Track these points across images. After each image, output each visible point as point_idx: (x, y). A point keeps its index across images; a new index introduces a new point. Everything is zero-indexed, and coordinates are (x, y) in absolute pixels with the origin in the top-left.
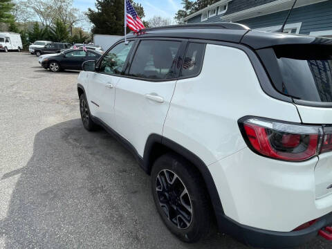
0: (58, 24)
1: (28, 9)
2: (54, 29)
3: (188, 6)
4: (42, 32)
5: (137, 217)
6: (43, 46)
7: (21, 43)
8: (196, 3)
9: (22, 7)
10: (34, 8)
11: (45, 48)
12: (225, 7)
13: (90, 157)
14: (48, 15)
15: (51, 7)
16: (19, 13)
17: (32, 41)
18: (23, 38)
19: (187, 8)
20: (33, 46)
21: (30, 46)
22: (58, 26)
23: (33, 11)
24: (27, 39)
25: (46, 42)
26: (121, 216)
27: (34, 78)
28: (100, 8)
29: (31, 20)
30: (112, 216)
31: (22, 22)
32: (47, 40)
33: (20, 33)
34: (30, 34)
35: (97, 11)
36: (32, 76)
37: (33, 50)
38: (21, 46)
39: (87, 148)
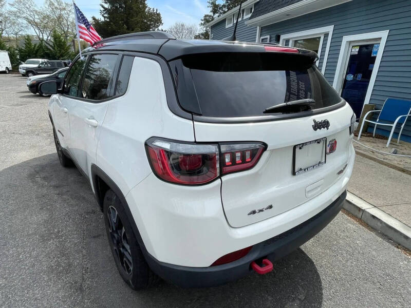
0: (56, 37)
1: (20, 20)
2: (51, 44)
3: (215, 9)
4: (36, 48)
5: (89, 266)
6: (36, 66)
7: (9, 63)
8: (224, 6)
9: (12, 18)
10: (27, 19)
11: (39, 67)
12: (251, 9)
13: (56, 197)
14: (45, 27)
15: (48, 17)
16: (8, 25)
17: (24, 59)
18: (12, 56)
19: (215, 11)
20: (24, 66)
21: (21, 66)
22: (55, 39)
23: (25, 22)
24: (18, 57)
25: (41, 60)
26: (70, 265)
27: (17, 105)
28: (106, 15)
29: (24, 34)
30: (59, 265)
31: (12, 36)
32: (42, 57)
33: (8, 50)
34: (20, 51)
35: (103, 19)
36: (16, 103)
37: (24, 71)
38: (10, 67)
39: (56, 187)
